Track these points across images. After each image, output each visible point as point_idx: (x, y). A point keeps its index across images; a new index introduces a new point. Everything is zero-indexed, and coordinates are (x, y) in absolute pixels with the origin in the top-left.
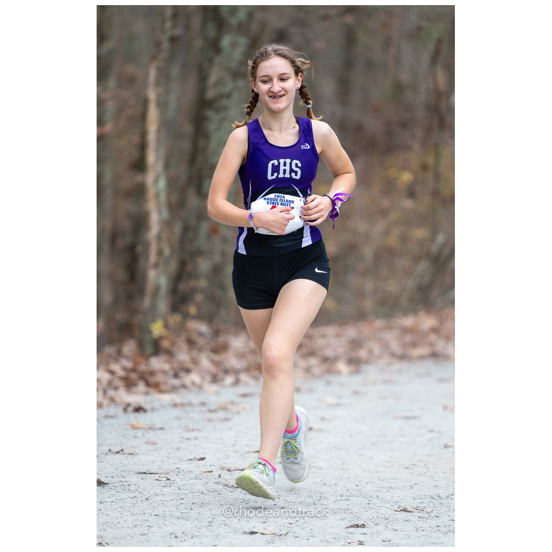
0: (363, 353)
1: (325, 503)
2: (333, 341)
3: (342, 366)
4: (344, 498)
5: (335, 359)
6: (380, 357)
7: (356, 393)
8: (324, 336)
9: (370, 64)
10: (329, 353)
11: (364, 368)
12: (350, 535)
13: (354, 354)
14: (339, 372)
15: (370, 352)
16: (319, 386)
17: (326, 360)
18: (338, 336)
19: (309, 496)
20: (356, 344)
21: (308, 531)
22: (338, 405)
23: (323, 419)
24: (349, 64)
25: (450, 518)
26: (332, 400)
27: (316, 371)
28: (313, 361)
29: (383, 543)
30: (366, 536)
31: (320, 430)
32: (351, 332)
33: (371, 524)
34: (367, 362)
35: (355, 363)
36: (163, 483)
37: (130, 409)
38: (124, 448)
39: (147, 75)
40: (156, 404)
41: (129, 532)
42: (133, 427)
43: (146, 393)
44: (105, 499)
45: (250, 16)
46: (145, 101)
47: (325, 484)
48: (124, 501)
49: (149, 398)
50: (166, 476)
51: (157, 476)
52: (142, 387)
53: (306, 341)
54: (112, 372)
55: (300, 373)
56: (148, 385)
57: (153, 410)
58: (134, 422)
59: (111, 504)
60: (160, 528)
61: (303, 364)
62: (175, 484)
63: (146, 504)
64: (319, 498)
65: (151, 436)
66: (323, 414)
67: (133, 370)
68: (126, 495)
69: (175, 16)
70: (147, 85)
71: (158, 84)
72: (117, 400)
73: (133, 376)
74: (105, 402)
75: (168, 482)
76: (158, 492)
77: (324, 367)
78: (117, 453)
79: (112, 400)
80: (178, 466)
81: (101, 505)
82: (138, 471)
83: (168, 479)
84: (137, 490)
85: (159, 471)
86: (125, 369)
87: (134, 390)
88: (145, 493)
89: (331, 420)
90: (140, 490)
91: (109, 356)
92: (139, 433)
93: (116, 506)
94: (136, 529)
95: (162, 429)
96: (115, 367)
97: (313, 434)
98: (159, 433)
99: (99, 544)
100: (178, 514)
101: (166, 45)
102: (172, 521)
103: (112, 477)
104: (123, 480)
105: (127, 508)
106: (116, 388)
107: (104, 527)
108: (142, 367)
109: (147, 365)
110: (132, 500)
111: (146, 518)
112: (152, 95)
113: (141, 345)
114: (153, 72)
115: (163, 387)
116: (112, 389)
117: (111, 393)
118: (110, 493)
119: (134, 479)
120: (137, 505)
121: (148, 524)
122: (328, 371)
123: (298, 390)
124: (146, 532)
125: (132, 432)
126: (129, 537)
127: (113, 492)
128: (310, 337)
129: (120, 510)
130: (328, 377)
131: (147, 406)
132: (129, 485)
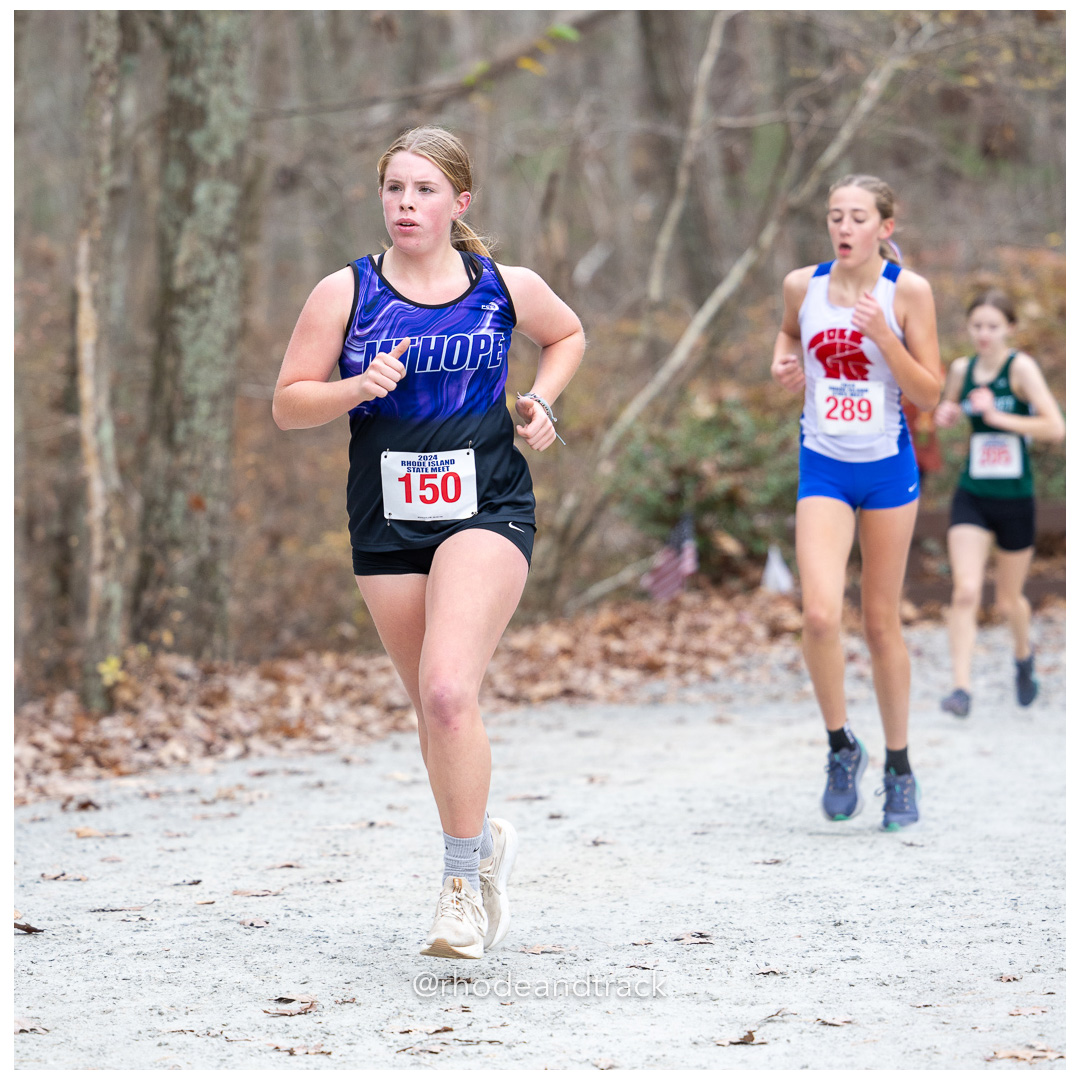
1: (403, 946)
5: (406, 708)
10: (396, 698)
12: (446, 998)
16: (382, 752)
17: (390, 709)
19: (376, 936)
21: (377, 994)
22: (414, 783)
23: (390, 807)
25: (609, 961)
27: (375, 728)
28: (370, 712)
29: (501, 1007)
31: (387, 826)
36: (133, 926)
37: (73, 805)
38: (66, 870)
39: (73, 253)
40: (115, 795)
41: (82, 1009)
42: (79, 836)
43: (99, 778)
44: (39, 957)
45: (240, 149)
46: (74, 297)
47: (400, 915)
48: (71, 958)
49: (102, 785)
50: (139, 913)
51: (123, 915)
52: (89, 768)
53: (357, 680)
54: (39, 746)
55: (350, 732)
56: (99, 763)
57: (110, 805)
58: (81, 827)
59: (49, 964)
60: (132, 999)
61: (353, 718)
62: (153, 927)
63: (108, 961)
64: (392, 938)
65: (110, 848)
66: (391, 799)
67: (74, 741)
68: (73, 948)
69: (116, 153)
70: (74, 270)
71: (93, 267)
72: (50, 791)
73: (75, 750)
74: (31, 796)
75: (142, 923)
76: (127, 940)
77: (389, 721)
78: (56, 879)
79: (42, 791)
80: (157, 896)
81: (33, 967)
82: (90, 907)
83: (142, 919)
84: (91, 939)
85: (127, 907)
86: (60, 739)
87: (77, 772)
88: (106, 943)
89: (404, 809)
90: (96, 938)
91: (32, 718)
92: (90, 844)
93: (58, 967)
94: (94, 1003)
95: (126, 835)
96: (44, 737)
97: (376, 832)
98: (123, 841)
99: (32, 1030)
100: (161, 976)
101: (104, 203)
102: (152, 987)
103: (50, 919)
104: (68, 923)
105: (77, 970)
106: (47, 772)
107: (41, 1003)
108: (89, 736)
109: (96, 732)
110: (85, 956)
111: (108, 985)
112: (84, 287)
113: (84, 699)
114: (84, 249)
115: (124, 767)
116: (40, 774)
117: (39, 780)
118: (47, 946)
119: (87, 921)
120: (94, 964)
121: (112, 994)
122: (396, 728)
123: (347, 761)
124: (110, 1007)
125: (79, 843)
126: (82, 1018)
127: (52, 944)
128: (363, 673)
129: (65, 973)
130: (396, 737)
131: (99, 800)
132: (79, 932)
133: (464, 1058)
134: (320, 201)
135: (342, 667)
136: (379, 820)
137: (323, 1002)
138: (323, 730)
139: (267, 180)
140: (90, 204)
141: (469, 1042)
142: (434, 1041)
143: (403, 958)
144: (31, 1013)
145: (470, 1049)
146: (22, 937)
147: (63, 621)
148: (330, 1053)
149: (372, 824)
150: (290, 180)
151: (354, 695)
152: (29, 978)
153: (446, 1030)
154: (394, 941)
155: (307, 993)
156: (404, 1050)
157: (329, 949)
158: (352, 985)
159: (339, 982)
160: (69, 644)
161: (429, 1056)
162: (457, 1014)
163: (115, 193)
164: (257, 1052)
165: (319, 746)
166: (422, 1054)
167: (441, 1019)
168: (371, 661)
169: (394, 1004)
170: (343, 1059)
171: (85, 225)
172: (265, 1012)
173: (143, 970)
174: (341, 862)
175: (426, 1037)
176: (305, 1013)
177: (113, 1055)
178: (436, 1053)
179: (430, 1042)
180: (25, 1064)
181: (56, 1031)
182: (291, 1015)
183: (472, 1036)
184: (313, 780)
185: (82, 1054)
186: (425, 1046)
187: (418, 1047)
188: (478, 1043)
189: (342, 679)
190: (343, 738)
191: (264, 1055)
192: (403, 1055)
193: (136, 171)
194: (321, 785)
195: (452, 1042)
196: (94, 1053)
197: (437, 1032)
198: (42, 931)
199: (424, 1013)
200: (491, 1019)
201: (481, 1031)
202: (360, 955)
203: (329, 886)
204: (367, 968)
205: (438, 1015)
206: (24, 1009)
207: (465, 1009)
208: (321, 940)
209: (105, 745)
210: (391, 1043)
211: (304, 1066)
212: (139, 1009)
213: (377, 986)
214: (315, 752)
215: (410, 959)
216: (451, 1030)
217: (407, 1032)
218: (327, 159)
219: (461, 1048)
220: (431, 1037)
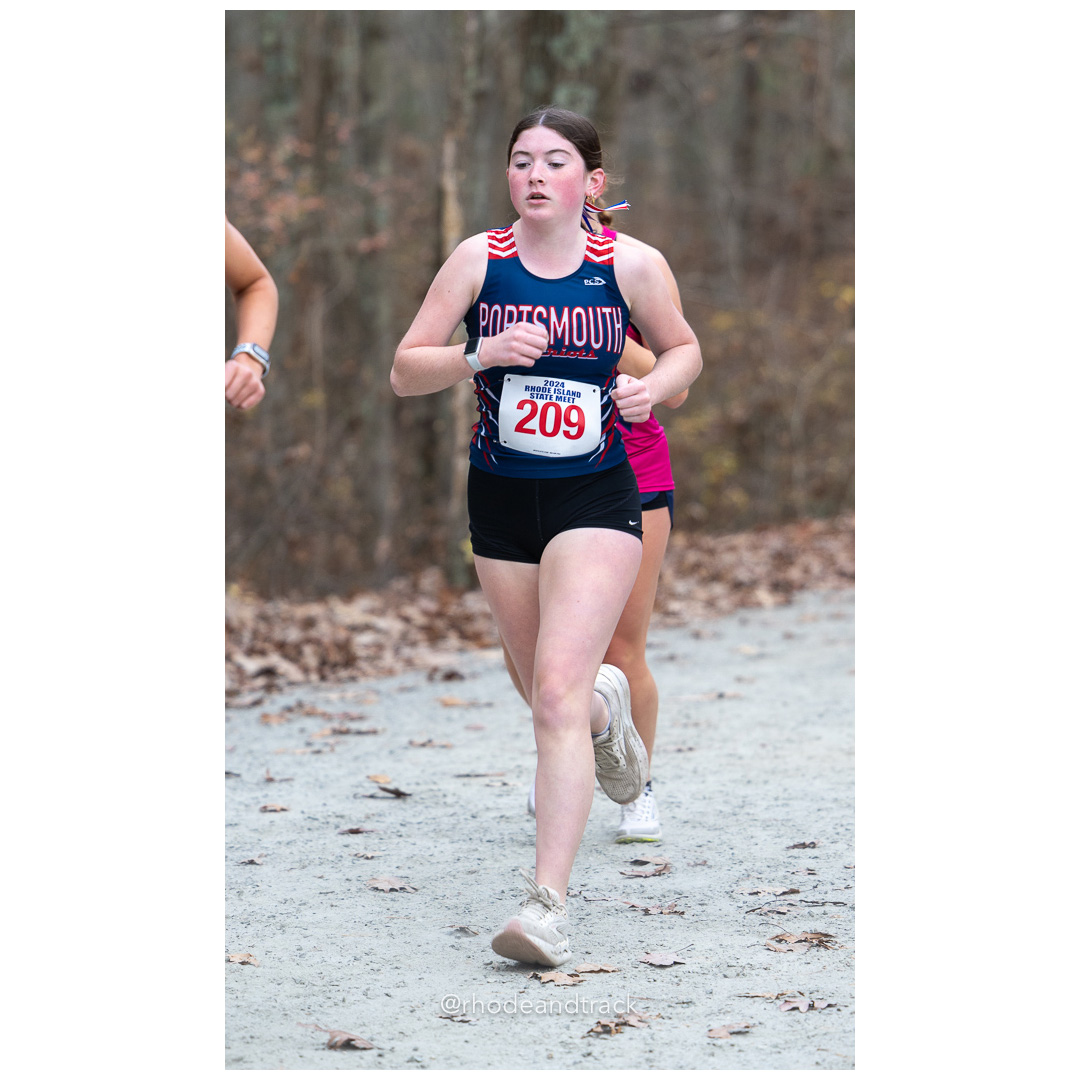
0: (794, 574)
1: (751, 812)
2: (747, 556)
3: (763, 595)
4: (780, 802)
5: (753, 585)
6: (822, 578)
7: (788, 636)
8: (732, 549)
9: (783, 121)
10: (743, 575)
11: (798, 596)
12: (793, 861)
13: (781, 576)
14: (759, 605)
15: (806, 571)
16: (730, 627)
17: (737, 586)
18: (754, 548)
19: (726, 802)
20: (783, 559)
21: (728, 857)
22: (761, 656)
23: (739, 680)
24: (751, 122)
26: (753, 650)
27: (724, 604)
28: (718, 589)
29: (845, 870)
30: (818, 860)
31: (736, 697)
32: (774, 541)
33: (825, 841)
34: (802, 587)
35: (785, 590)
36: (496, 791)
37: (438, 676)
38: (432, 737)
39: (439, 153)
40: (478, 667)
41: (449, 870)
42: (446, 705)
43: (461, 650)
44: (408, 820)
45: (598, 55)
46: (440, 195)
47: (749, 782)
48: (437, 820)
49: (466, 657)
50: (500, 778)
51: (486, 780)
52: (453, 640)
53: (705, 558)
54: (407, 620)
55: (699, 609)
56: (464, 636)
57: (474, 676)
58: (446, 696)
59: (417, 826)
60: (496, 861)
61: (702, 594)
62: (515, 792)
63: (473, 824)
64: (741, 804)
65: (474, 717)
66: (739, 671)
67: (439, 614)
68: (439, 812)
69: (481, 60)
70: (440, 168)
71: (459, 165)
72: (417, 661)
73: (440, 624)
74: (399, 666)
75: (505, 788)
76: (490, 804)
77: (736, 598)
78: (423, 745)
79: (409, 663)
80: (519, 762)
81: (403, 829)
82: (456, 772)
83: (505, 784)
84: (457, 802)
85: (490, 772)
86: (426, 613)
87: (442, 645)
88: (471, 806)
89: (751, 681)
90: (462, 802)
91: (399, 594)
92: (455, 713)
93: (426, 829)
94: (459, 864)
95: (489, 705)
96: (412, 611)
97: (725, 704)
98: (486, 711)
99: (401, 889)
100: (523, 839)
101: (468, 105)
102: (515, 849)
103: (418, 784)
104: (434, 787)
105: (444, 832)
106: (413, 644)
107: (410, 864)
108: (453, 610)
109: (460, 605)
110: (451, 819)
111: (473, 847)
112: (450, 184)
113: (449, 575)
114: (449, 150)
115: (487, 640)
116: (407, 645)
117: (407, 651)
118: (415, 809)
119: (451, 786)
120: (459, 826)
121: (477, 855)
122: (743, 604)
123: (697, 635)
124: (475, 868)
125: (444, 712)
126: (448, 878)
127: (420, 807)
128: (711, 552)
129: (432, 835)
130: (743, 613)
131: (464, 670)
132: (445, 796)
133: (811, 918)
134: (672, 104)
135: (692, 545)
136: (729, 690)
137: (676, 864)
138: (674, 606)
139: (621, 86)
140: (456, 106)
141: (815, 903)
142: (782, 902)
143: (751, 823)
144: (401, 873)
145: (815, 910)
146: (391, 801)
147: (428, 500)
148: (683, 913)
149: (721, 696)
150: (643, 84)
151: (704, 572)
152: (398, 840)
153: (793, 892)
154: (742, 807)
155: (661, 855)
156: (753, 911)
157: (681, 814)
158: (704, 848)
159: (691, 845)
160: (434, 523)
161: (776, 916)
162: (803, 877)
163: (480, 96)
164: (613, 911)
165: (670, 620)
166: (770, 914)
167: (788, 882)
168: (719, 540)
169: (744, 866)
170: (695, 918)
171: (450, 125)
172: (622, 873)
173: (506, 832)
174: (692, 731)
175: (774, 898)
176: (659, 875)
177: (477, 913)
178: (784, 914)
179: (778, 903)
180: (395, 921)
181: (424, 890)
182: (646, 877)
183: (818, 897)
184: (665, 653)
185: (449, 912)
186: (773, 907)
187: (766, 908)
188: (823, 904)
189: (692, 557)
190: (693, 613)
191: (621, 915)
192: (752, 916)
193: (498, 76)
194: (672, 658)
195: (798, 904)
196: (460, 911)
197: (784, 893)
198: (410, 795)
199: (773, 875)
200: (836, 881)
201: (826, 893)
202: (711, 820)
203: (681, 755)
204: (718, 832)
205: (785, 877)
206: (393, 869)
207: (811, 872)
208: (673, 806)
209: (469, 618)
210: (741, 904)
211: (659, 925)
212: (502, 869)
213: (727, 849)
214: (667, 627)
215: (758, 824)
216: (798, 892)
217: (757, 893)
218: (678, 63)
219: (807, 909)
220: (778, 898)
